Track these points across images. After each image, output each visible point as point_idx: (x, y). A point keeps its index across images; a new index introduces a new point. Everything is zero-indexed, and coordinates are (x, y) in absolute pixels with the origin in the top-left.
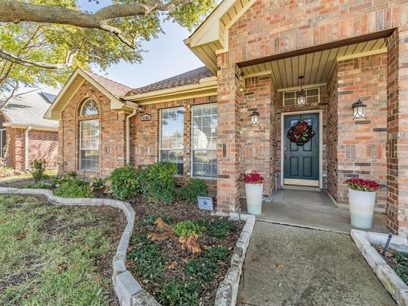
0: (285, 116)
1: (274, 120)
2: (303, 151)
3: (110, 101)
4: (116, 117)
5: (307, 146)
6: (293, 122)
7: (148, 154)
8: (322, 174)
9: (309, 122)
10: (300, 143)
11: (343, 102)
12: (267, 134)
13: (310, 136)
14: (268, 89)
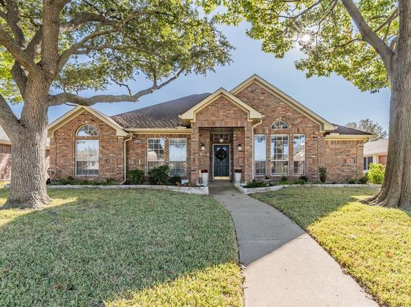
0: (215, 146)
1: (211, 147)
2: (223, 163)
3: (115, 131)
4: (116, 140)
5: (224, 161)
6: (218, 149)
7: (140, 163)
8: (230, 174)
9: (225, 149)
10: (221, 159)
11: (235, 143)
12: (208, 155)
13: (225, 156)
14: (208, 135)
